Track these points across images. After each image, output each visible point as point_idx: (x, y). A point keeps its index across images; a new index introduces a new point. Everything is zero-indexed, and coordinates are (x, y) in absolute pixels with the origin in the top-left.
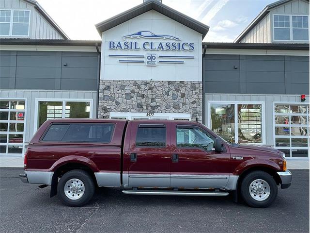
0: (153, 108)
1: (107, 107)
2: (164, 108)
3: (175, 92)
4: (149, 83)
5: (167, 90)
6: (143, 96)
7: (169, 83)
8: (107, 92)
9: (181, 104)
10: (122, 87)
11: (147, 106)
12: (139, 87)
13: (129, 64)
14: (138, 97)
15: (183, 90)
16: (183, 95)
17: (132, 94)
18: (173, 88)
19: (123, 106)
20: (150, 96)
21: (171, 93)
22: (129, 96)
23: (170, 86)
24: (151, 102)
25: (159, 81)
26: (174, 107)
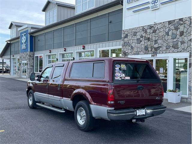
0: (156, 49)
1: (126, 51)
2: (165, 48)
3: (174, 32)
4: (153, 27)
5: (167, 31)
6: (149, 39)
7: (170, 22)
8: (126, 39)
9: (180, 43)
10: (135, 34)
11: (152, 48)
12: (146, 32)
13: (140, 12)
14: (145, 41)
15: (181, 28)
16: (182, 34)
17: (141, 39)
18: (172, 27)
19: (135, 50)
20: (154, 39)
21: (170, 33)
22: (139, 41)
23: (170, 25)
24: (155, 44)
25: (161, 23)
26: (173, 47)
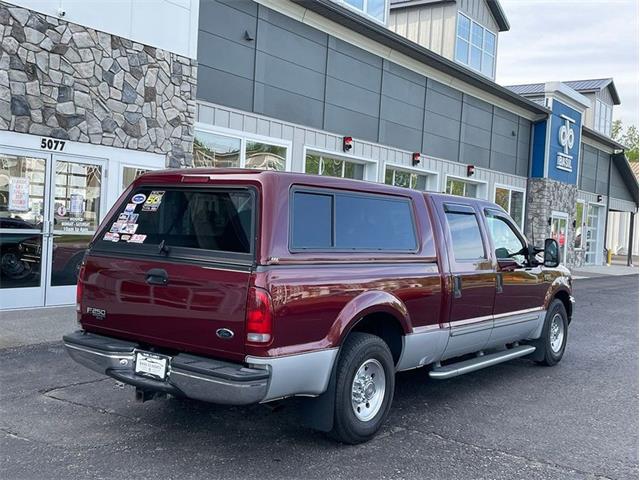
0: (66, 121)
2: (97, 126)
3: (130, 79)
4: (53, 27)
5: (108, 64)
6: (32, 71)
7: (117, 42)
9: (144, 121)
11: (46, 111)
12: (18, 34)
14: (15, 73)
16: (150, 95)
18: (124, 62)
20: (56, 77)
21: (118, 79)
23: (116, 53)
24: (60, 100)
25: (86, 29)
26: (125, 129)
